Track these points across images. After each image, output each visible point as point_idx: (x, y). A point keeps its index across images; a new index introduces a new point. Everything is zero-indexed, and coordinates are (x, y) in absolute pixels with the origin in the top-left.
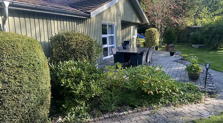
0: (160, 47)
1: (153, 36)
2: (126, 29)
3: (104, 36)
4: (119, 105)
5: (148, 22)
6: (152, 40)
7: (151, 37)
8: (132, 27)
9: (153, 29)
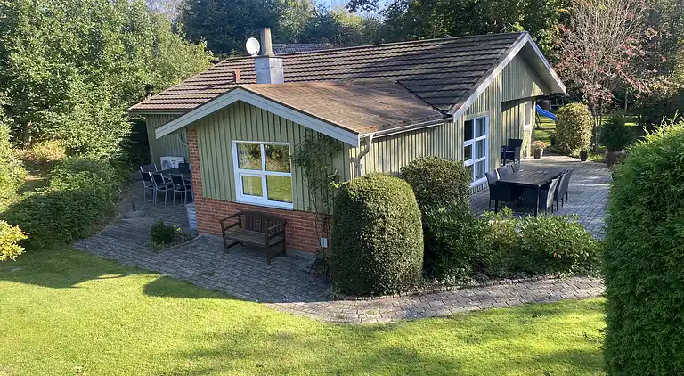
0: (594, 152)
1: (577, 125)
2: (508, 111)
3: (467, 143)
4: (511, 270)
5: (564, 89)
6: (573, 134)
7: (571, 127)
8: (523, 106)
9: (577, 107)
